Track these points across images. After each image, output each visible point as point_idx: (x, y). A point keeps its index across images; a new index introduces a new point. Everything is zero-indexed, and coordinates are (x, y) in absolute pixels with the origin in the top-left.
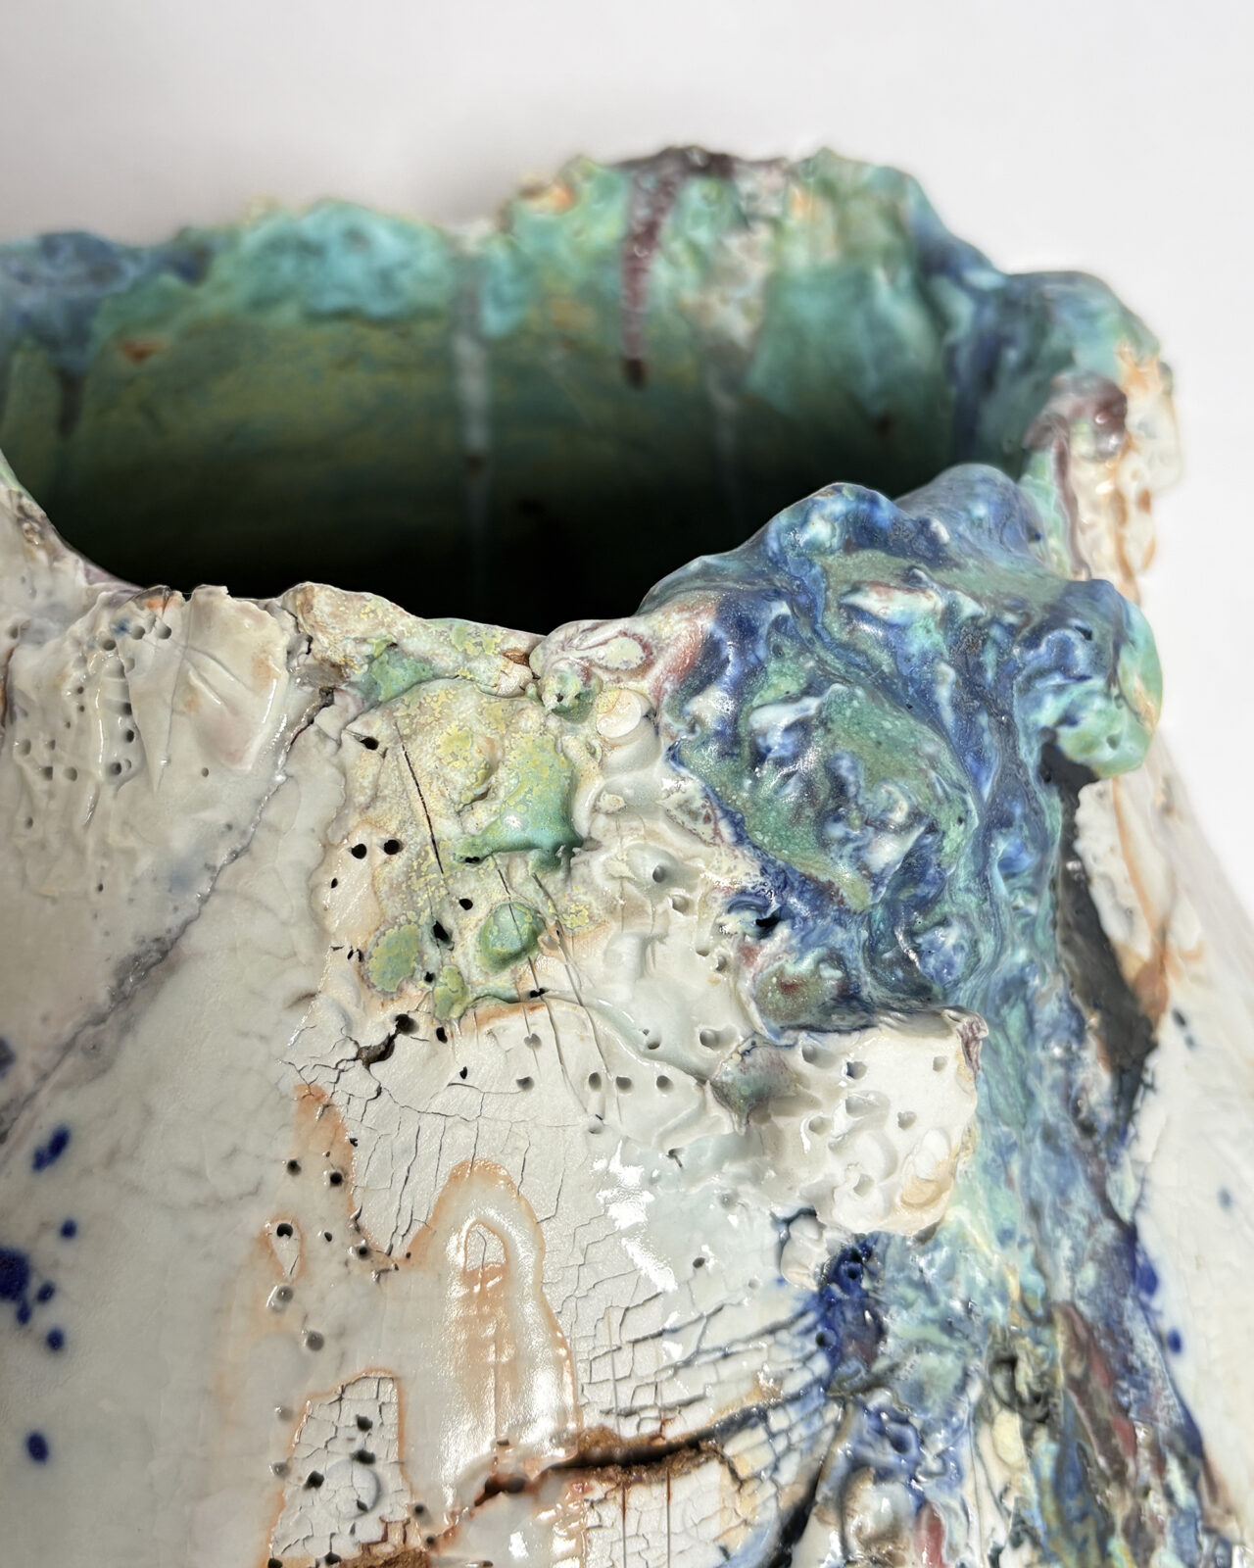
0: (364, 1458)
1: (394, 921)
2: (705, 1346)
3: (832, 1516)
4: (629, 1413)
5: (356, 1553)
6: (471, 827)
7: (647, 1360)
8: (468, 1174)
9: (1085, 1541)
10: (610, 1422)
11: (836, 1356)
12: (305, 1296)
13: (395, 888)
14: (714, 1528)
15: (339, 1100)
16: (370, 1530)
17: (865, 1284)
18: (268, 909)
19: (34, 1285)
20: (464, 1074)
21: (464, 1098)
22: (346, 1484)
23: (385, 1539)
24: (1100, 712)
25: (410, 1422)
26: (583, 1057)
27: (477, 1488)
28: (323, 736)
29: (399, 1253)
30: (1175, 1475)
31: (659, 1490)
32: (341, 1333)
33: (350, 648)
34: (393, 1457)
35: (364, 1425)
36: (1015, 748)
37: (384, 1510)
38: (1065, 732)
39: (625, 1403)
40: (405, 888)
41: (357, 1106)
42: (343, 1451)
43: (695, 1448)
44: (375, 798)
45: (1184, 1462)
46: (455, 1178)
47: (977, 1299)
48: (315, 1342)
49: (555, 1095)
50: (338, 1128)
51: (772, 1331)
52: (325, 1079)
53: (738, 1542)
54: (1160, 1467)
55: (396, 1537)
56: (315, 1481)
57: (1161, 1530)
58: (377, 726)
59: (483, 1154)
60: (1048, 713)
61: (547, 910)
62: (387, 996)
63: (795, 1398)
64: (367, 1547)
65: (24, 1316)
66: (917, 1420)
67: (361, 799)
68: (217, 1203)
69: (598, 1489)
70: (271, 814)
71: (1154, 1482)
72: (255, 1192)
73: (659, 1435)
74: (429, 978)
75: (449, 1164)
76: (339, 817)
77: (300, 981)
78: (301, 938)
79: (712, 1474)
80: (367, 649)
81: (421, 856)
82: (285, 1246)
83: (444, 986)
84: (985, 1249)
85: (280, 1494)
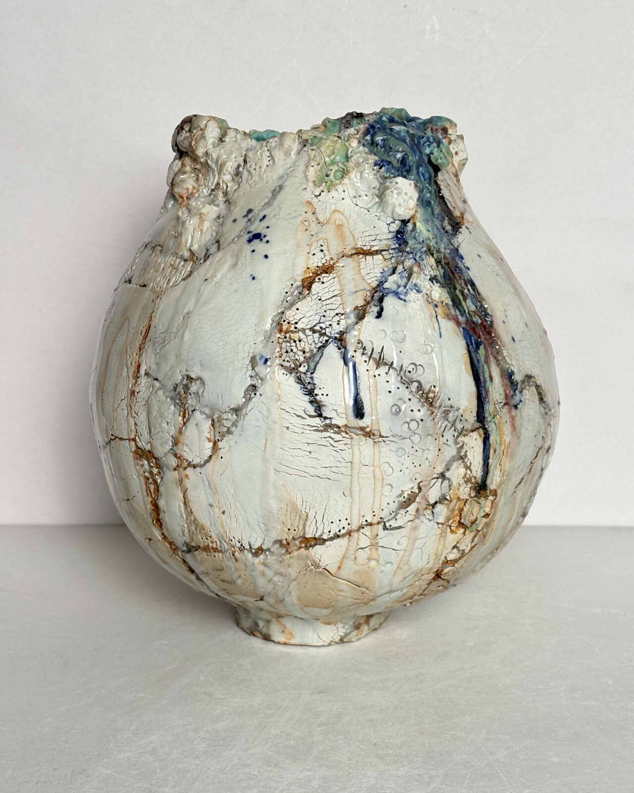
0: (322, 251)
1: (319, 175)
2: (377, 238)
3: (401, 264)
4: (365, 246)
5: (322, 265)
6: (331, 159)
7: (367, 239)
8: (335, 211)
9: (451, 288)
10: (362, 247)
11: (400, 245)
12: (310, 229)
13: (319, 171)
14: (381, 266)
15: (313, 203)
16: (324, 261)
17: (404, 237)
18: (298, 177)
19: (262, 236)
20: (333, 197)
21: (332, 201)
22: (320, 255)
23: (326, 263)
24: (437, 151)
25: (329, 244)
26: (352, 193)
27: (341, 255)
28: (305, 151)
29: (325, 222)
30: (469, 287)
31: (371, 257)
32: (317, 233)
33: (308, 137)
34: (327, 250)
35: (322, 246)
36: (422, 156)
37: (326, 258)
38: (431, 156)
39: (364, 244)
40: (321, 170)
41: (315, 204)
42: (318, 249)
43: (377, 252)
44: (315, 157)
45: (471, 286)
46: (333, 212)
47: (424, 240)
48: (312, 235)
49: (348, 201)
50: (313, 206)
51: (388, 239)
52: (310, 200)
53: (386, 269)
54: (467, 285)
55: (328, 262)
56: (314, 254)
57: (468, 296)
58: (314, 147)
59: (337, 209)
60: (428, 151)
61: (345, 168)
62: (319, 187)
63: (393, 249)
64: (323, 264)
65: (261, 240)
66: (415, 252)
67: (312, 158)
68: (294, 217)
69: (361, 256)
70: (297, 164)
71: (465, 287)
72: (300, 215)
73: (370, 249)
74: (326, 182)
75: (332, 210)
76: (309, 161)
77: (305, 186)
78: (304, 180)
79: (380, 256)
80: (311, 137)
81: (323, 165)
82: (306, 223)
83: (329, 183)
84: (425, 231)
85: (309, 256)
